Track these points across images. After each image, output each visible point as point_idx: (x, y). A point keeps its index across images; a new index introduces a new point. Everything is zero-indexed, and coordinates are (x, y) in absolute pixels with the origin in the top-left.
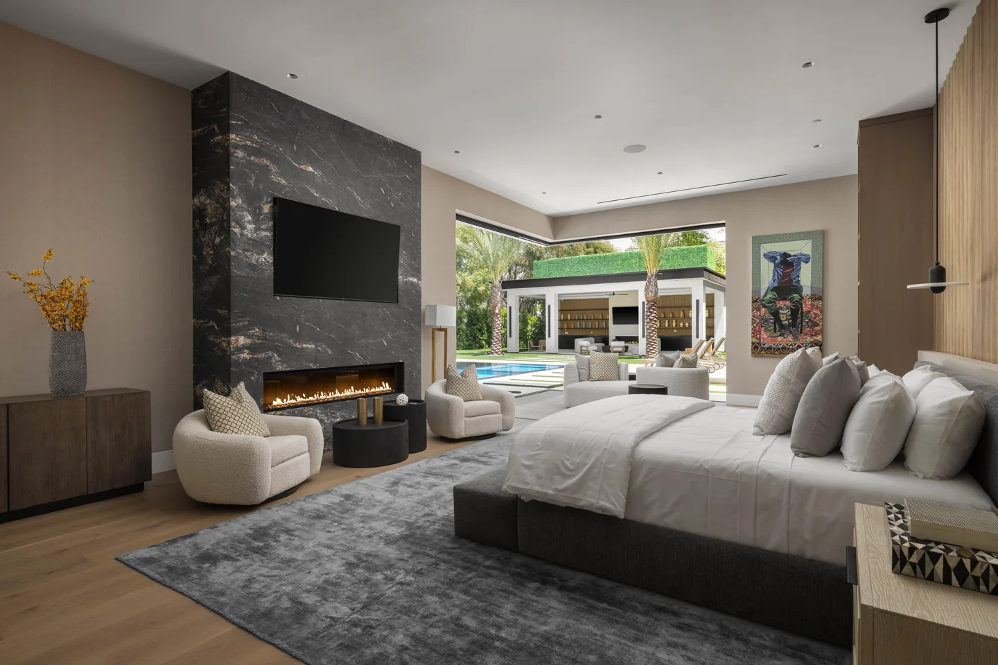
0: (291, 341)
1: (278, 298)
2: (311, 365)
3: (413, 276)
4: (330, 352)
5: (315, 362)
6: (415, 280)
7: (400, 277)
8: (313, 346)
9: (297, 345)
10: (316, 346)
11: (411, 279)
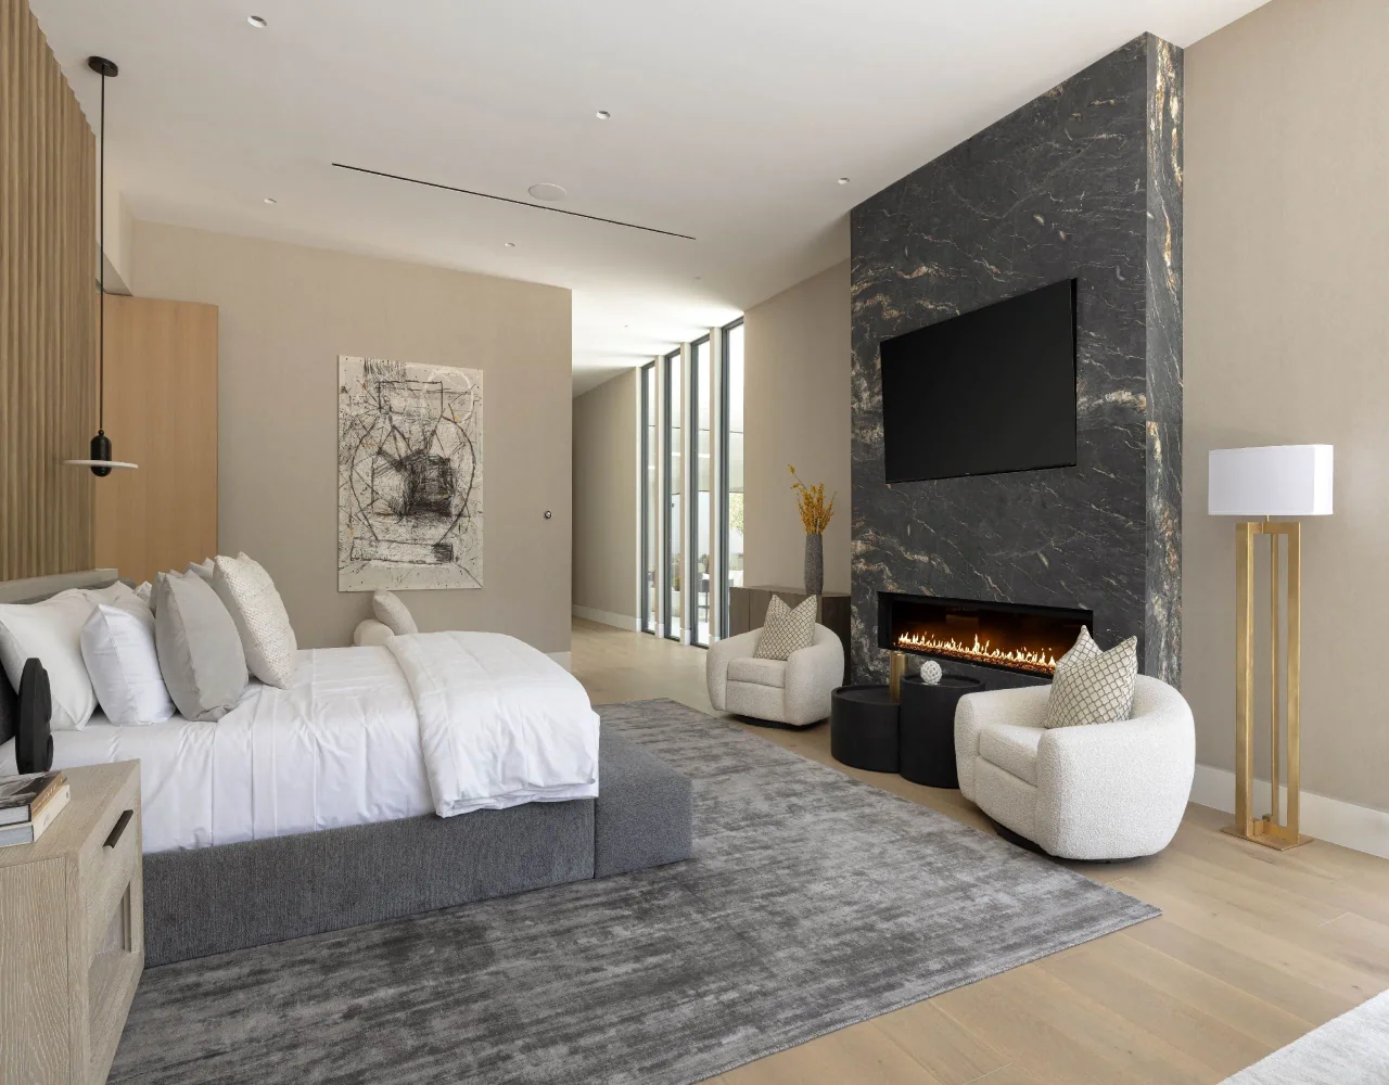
0: (902, 549)
1: (889, 486)
2: (923, 588)
3: (1118, 386)
4: (948, 571)
5: (928, 585)
6: (1126, 396)
7: (1082, 400)
8: (925, 559)
9: (908, 556)
10: (930, 559)
11: (1113, 397)
